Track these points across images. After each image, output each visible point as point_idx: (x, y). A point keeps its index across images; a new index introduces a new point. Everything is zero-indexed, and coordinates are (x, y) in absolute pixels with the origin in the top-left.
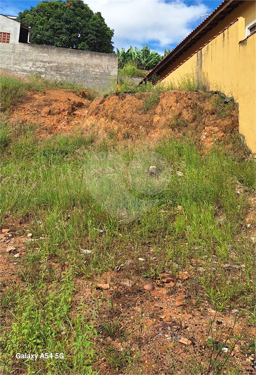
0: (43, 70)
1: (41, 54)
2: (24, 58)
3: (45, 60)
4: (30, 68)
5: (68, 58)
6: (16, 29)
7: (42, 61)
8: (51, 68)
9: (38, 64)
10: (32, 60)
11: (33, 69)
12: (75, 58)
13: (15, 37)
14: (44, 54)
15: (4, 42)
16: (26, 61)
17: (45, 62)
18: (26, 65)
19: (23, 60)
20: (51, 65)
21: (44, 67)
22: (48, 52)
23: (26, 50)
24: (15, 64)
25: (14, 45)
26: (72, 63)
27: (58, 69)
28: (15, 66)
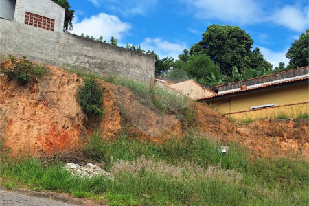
0: (87, 67)
1: (85, 48)
2: (68, 49)
3: (89, 55)
4: (75, 63)
5: (111, 54)
6: (60, 15)
7: (86, 56)
8: (95, 64)
9: (83, 58)
10: (76, 54)
11: (77, 64)
12: (117, 56)
13: (60, 25)
14: (88, 48)
15: (48, 29)
16: (71, 54)
17: (89, 57)
18: (69, 58)
19: (68, 52)
20: (95, 61)
21: (87, 62)
22: (91, 46)
23: (70, 41)
24: (60, 56)
25: (59, 34)
26: (114, 61)
27: (102, 66)
28: (60, 59)
